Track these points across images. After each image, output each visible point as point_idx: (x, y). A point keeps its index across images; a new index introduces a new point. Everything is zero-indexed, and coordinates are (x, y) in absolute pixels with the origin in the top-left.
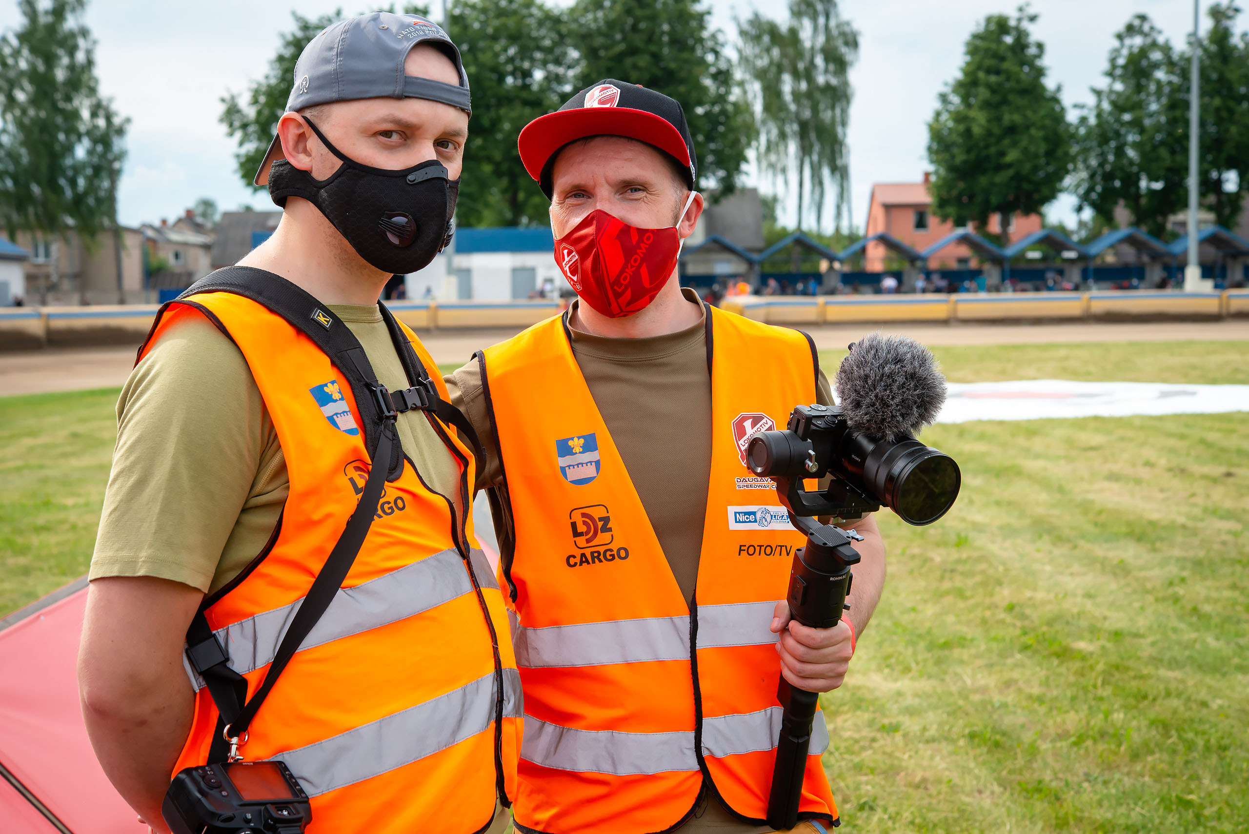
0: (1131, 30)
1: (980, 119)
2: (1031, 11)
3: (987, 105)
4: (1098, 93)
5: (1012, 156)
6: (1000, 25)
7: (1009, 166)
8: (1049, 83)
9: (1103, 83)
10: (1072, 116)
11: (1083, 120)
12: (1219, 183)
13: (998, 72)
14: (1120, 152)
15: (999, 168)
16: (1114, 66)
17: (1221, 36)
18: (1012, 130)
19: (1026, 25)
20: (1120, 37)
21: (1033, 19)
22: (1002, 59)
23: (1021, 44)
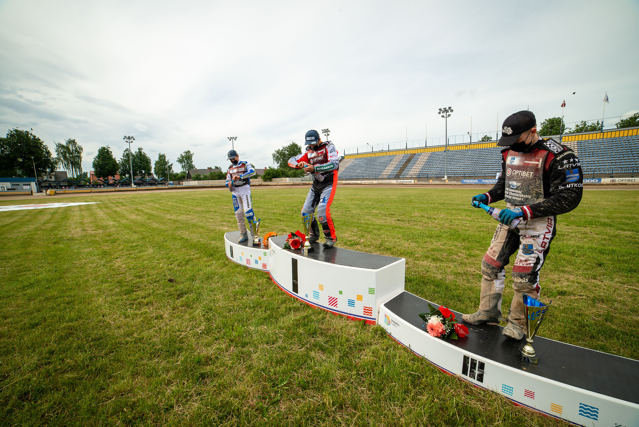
0: (126, 150)
1: (101, 162)
2: (109, 147)
3: (102, 160)
4: (122, 159)
5: (107, 168)
6: (104, 148)
7: (107, 169)
8: (113, 157)
9: (122, 158)
10: (118, 162)
11: (119, 163)
12: (142, 172)
13: (103, 155)
14: (126, 167)
15: (105, 169)
16: (124, 156)
17: (140, 152)
18: (107, 164)
19: (108, 148)
20: (124, 151)
21: (109, 148)
22: (104, 153)
23: (108, 151)
